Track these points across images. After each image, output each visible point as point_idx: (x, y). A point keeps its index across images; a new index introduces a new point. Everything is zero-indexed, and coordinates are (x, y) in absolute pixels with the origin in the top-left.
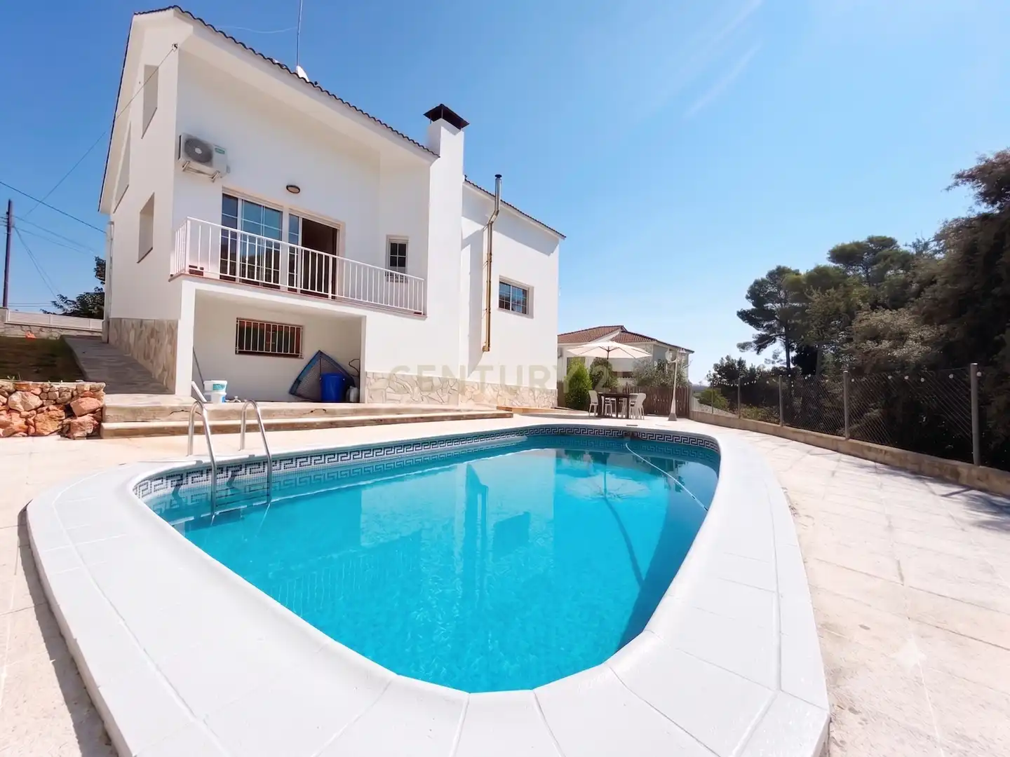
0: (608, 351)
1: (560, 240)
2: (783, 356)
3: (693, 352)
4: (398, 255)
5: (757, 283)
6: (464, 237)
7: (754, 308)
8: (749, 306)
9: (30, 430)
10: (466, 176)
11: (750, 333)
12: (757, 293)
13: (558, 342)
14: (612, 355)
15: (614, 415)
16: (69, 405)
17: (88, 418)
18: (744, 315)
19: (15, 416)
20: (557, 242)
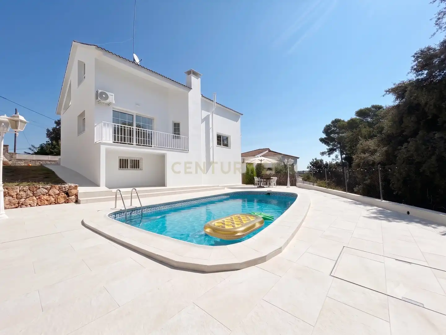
0: (261, 161)
1: (241, 116)
2: (339, 157)
3: (298, 158)
4: (177, 128)
5: (327, 126)
6: (202, 118)
7: (326, 137)
8: (324, 136)
9: (56, 202)
10: (202, 95)
11: (325, 148)
12: (327, 130)
13: (242, 157)
14: (262, 162)
15: (265, 186)
16: (67, 192)
17: (73, 197)
18: (322, 140)
19: (51, 197)
20: (239, 117)
